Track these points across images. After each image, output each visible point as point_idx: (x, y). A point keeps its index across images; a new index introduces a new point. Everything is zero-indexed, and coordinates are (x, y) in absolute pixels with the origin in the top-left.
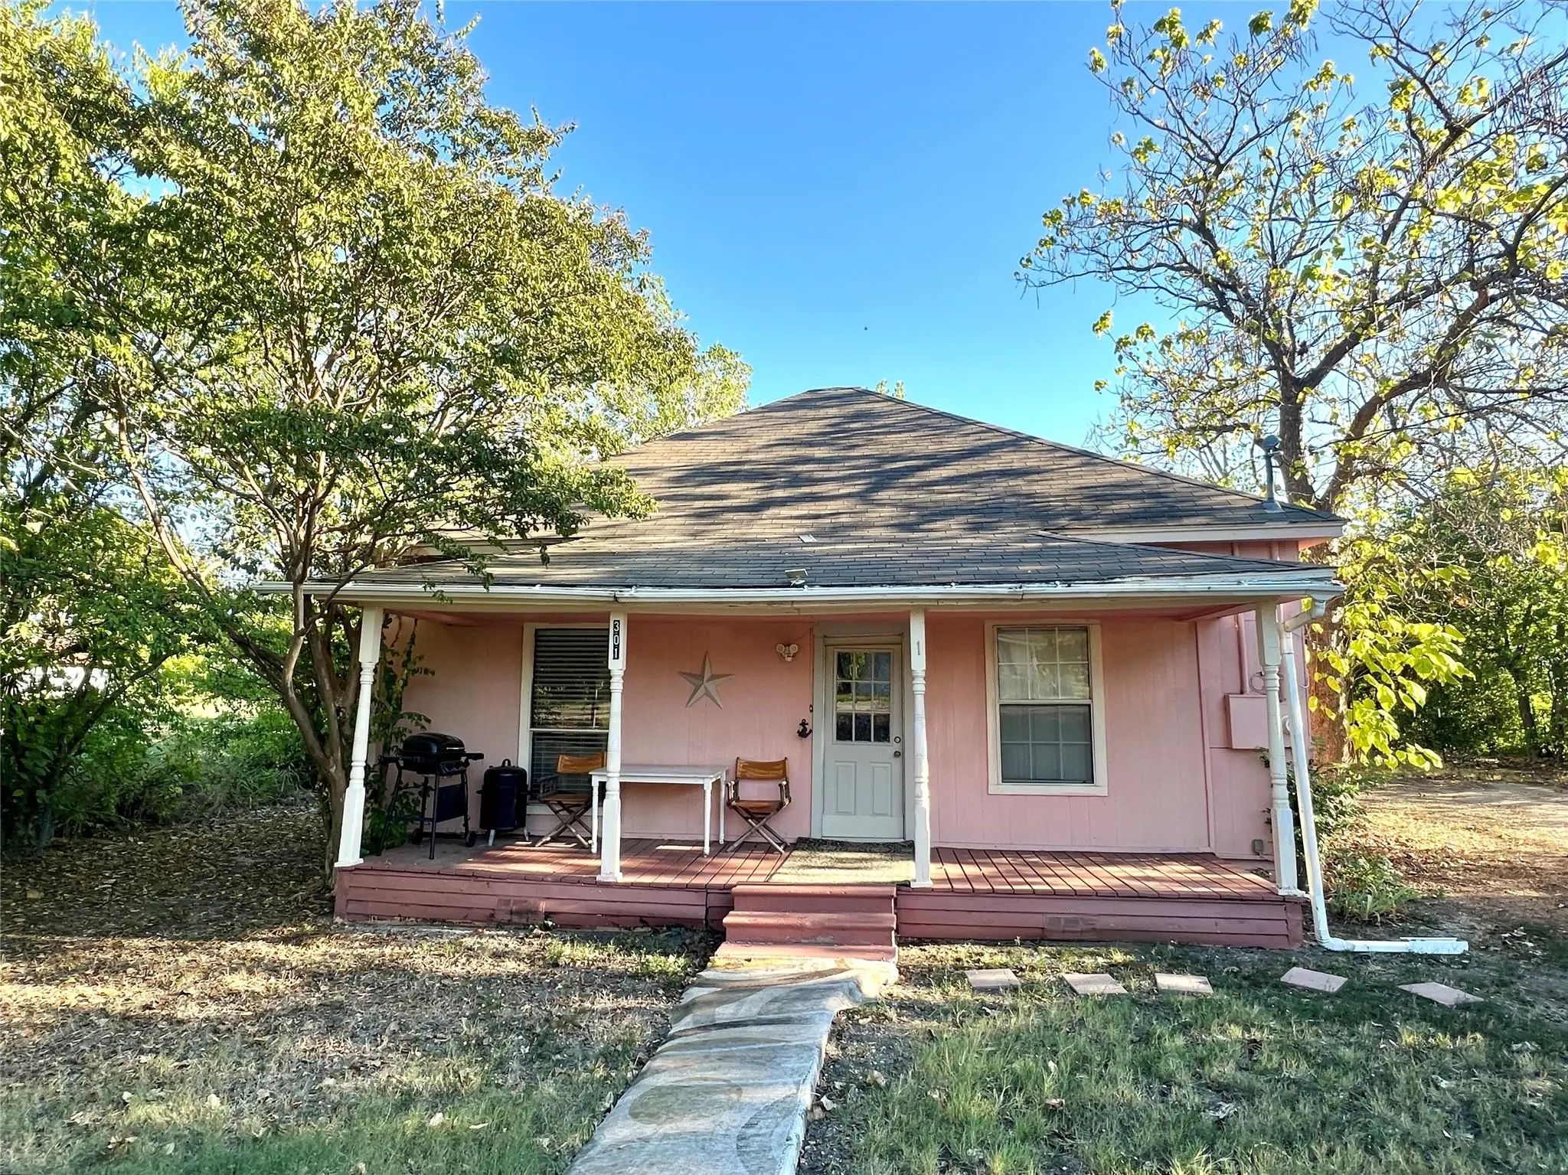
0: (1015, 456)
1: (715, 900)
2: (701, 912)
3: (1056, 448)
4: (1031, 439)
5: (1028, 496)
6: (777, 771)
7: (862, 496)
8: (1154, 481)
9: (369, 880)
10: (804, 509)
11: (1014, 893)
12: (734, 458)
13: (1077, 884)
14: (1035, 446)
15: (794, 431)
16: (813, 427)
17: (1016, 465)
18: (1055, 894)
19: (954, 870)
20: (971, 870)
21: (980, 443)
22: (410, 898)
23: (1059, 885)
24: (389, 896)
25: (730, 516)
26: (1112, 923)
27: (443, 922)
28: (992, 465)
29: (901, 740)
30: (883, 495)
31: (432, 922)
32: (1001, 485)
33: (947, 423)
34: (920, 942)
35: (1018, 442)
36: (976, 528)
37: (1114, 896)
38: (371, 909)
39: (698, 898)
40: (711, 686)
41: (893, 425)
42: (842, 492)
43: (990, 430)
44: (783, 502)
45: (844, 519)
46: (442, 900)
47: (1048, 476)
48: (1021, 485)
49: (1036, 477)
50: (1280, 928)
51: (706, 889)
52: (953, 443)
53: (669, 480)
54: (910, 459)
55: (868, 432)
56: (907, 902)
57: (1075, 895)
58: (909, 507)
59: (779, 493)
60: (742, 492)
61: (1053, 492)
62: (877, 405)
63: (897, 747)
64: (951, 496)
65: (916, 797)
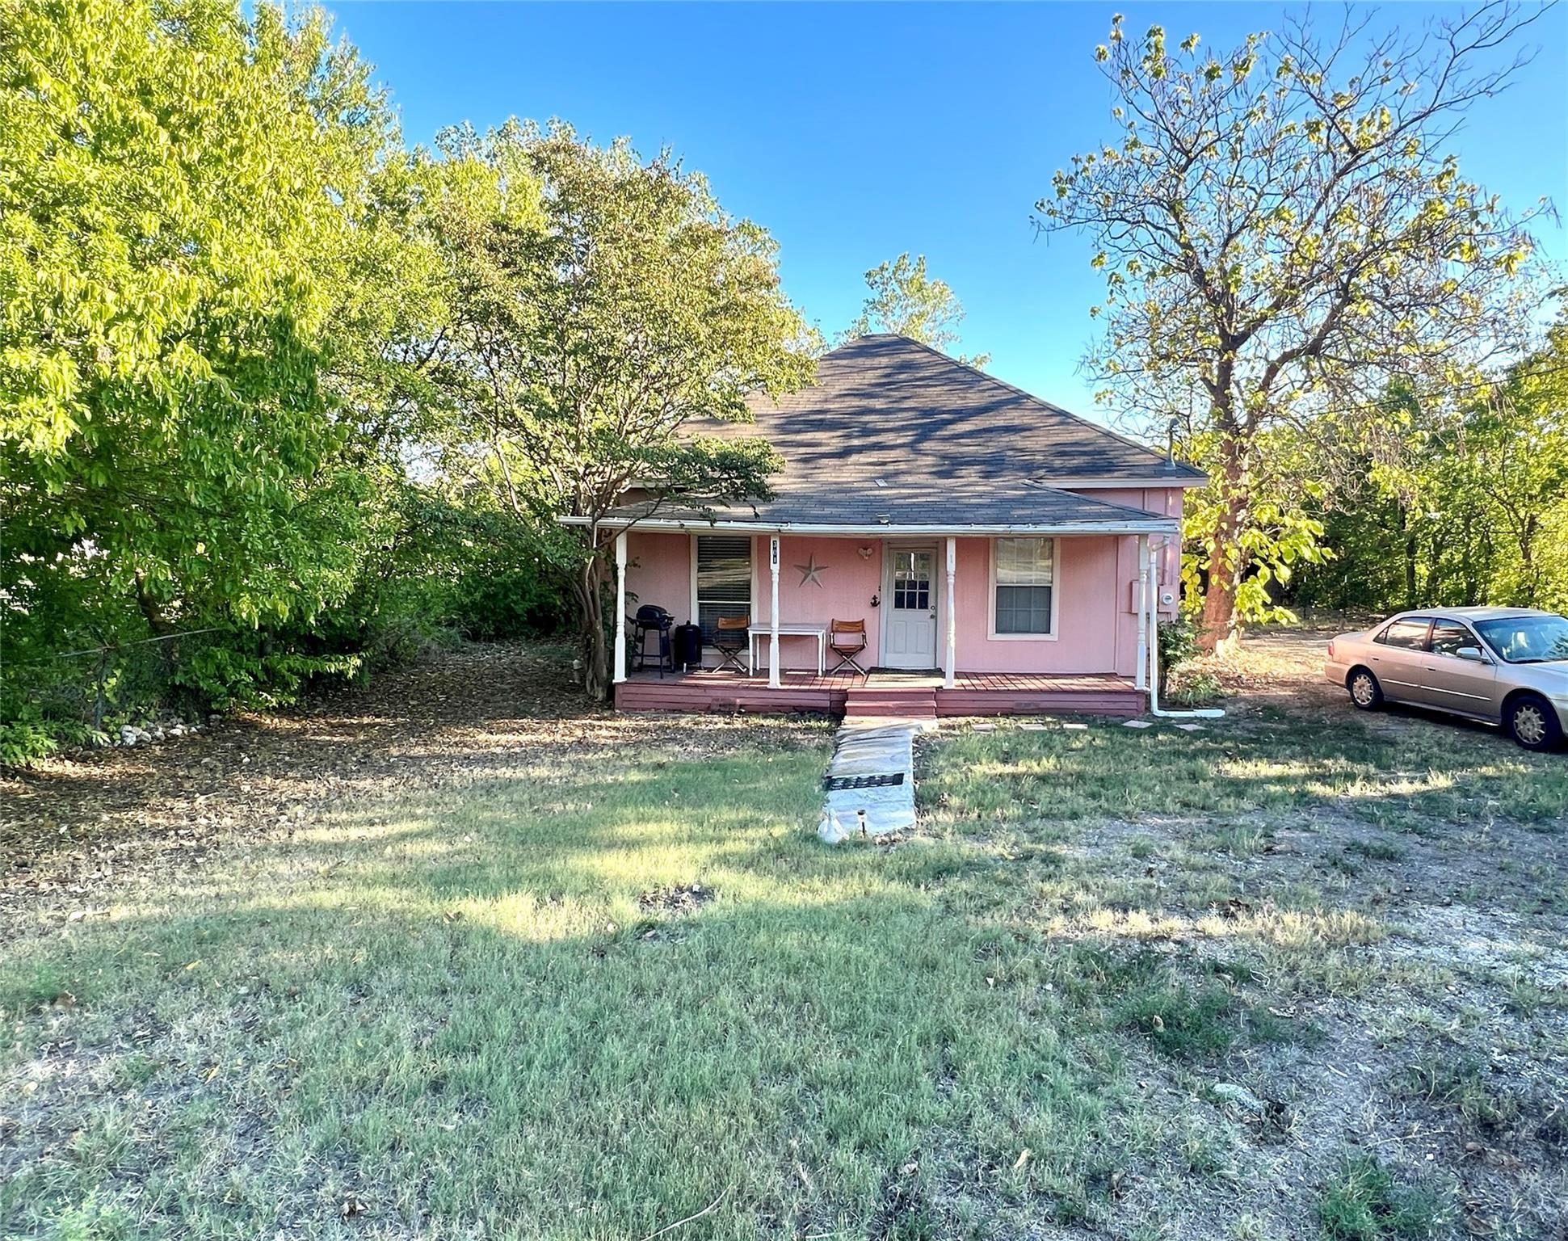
0: (1015, 413)
1: (835, 697)
2: (827, 704)
3: (1044, 407)
4: (1028, 397)
5: (1021, 450)
6: (858, 627)
7: (911, 446)
8: (1103, 441)
9: (633, 689)
10: (874, 457)
11: (998, 691)
12: (818, 407)
13: (1032, 687)
14: (1030, 404)
15: (856, 381)
16: (871, 377)
17: (1017, 422)
18: (1020, 691)
19: (966, 682)
20: (975, 682)
21: (994, 399)
22: (660, 698)
23: (1022, 687)
24: (648, 698)
25: (825, 461)
26: (1048, 705)
27: (680, 711)
28: (999, 420)
29: (935, 608)
30: (926, 446)
31: (674, 711)
32: (1006, 439)
33: (969, 378)
34: (947, 716)
35: (1018, 399)
36: (987, 475)
37: (1051, 692)
38: (637, 705)
39: (826, 696)
40: (815, 574)
41: (930, 378)
42: (899, 441)
43: (1000, 387)
44: (860, 450)
45: (903, 466)
46: (679, 699)
47: (1036, 432)
48: (1017, 440)
49: (1028, 433)
50: (1134, 706)
51: (829, 691)
52: (974, 399)
53: (776, 426)
54: (944, 412)
55: (912, 383)
56: (941, 696)
57: (1031, 691)
58: (944, 457)
59: (856, 442)
60: (830, 440)
61: (1038, 447)
62: (918, 356)
63: (932, 612)
64: (970, 448)
65: (947, 642)
